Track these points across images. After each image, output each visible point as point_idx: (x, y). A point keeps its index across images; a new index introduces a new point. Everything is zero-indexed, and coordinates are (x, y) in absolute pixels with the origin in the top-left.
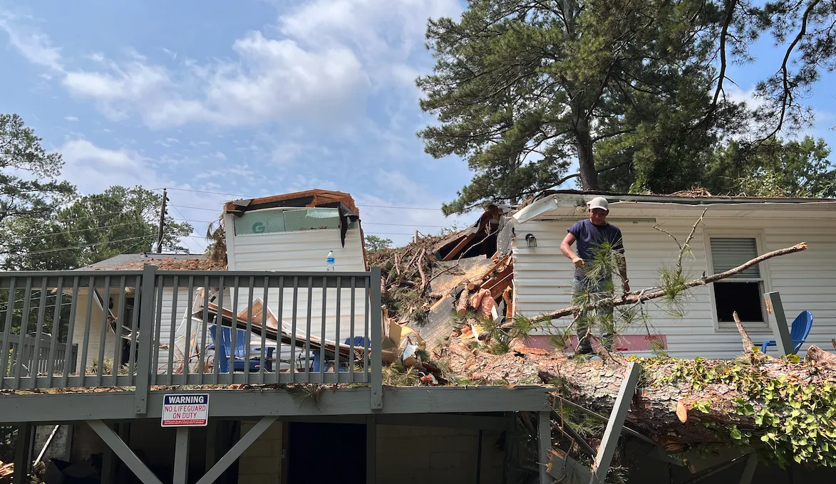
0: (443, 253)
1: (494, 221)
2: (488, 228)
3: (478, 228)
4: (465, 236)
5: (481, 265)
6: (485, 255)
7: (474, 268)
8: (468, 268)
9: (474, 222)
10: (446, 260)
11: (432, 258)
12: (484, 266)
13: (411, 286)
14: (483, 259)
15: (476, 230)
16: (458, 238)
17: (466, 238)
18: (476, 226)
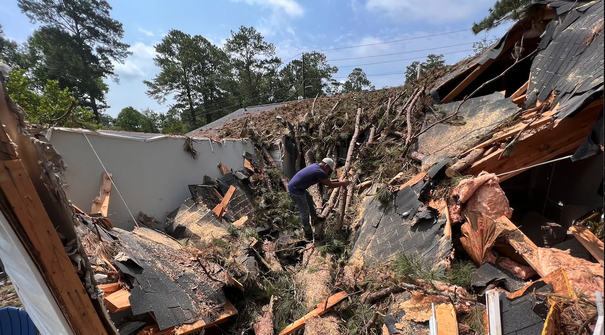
0: (443, 94)
1: (531, 34)
2: (518, 49)
3: (501, 50)
4: (478, 65)
5: (492, 110)
6: (504, 92)
7: (481, 114)
8: (473, 114)
9: (495, 42)
10: (446, 102)
11: (428, 101)
12: (497, 112)
13: (398, 138)
14: (499, 98)
15: (496, 54)
16: (467, 68)
17: (478, 68)
18: (498, 47)
